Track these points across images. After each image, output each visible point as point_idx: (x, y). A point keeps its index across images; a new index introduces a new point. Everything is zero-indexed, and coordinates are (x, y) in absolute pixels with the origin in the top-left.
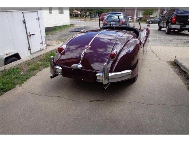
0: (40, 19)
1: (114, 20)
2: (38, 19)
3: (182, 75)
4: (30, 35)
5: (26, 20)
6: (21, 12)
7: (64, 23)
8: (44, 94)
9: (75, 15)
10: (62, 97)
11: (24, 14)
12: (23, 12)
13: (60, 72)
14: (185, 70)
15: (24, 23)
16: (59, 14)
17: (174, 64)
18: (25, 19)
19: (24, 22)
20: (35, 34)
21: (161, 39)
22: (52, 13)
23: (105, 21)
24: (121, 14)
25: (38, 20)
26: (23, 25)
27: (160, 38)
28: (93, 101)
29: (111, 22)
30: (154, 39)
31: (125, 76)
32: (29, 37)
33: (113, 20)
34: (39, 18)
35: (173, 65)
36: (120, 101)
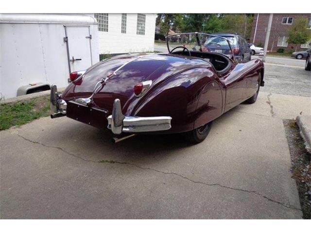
0: (92, 37)
1: (221, 47)
2: (89, 37)
3: (297, 145)
4: (73, 61)
5: (68, 38)
6: (62, 25)
7: (145, 49)
8: (40, 142)
9: (170, 40)
10: (63, 149)
11: (67, 29)
12: (65, 26)
13: (64, 110)
14: (303, 136)
15: (66, 43)
16: (137, 34)
17: (294, 125)
18: (68, 36)
19: (66, 40)
20: (81, 60)
21: (301, 83)
22: (125, 33)
23: (205, 47)
24: (233, 37)
25: (89, 39)
26: (62, 45)
27: (298, 83)
28: (107, 161)
29: (214, 49)
30: (286, 84)
31: (156, 125)
32: (71, 63)
33: (219, 46)
34: (91, 35)
35: (292, 127)
36: (149, 169)
